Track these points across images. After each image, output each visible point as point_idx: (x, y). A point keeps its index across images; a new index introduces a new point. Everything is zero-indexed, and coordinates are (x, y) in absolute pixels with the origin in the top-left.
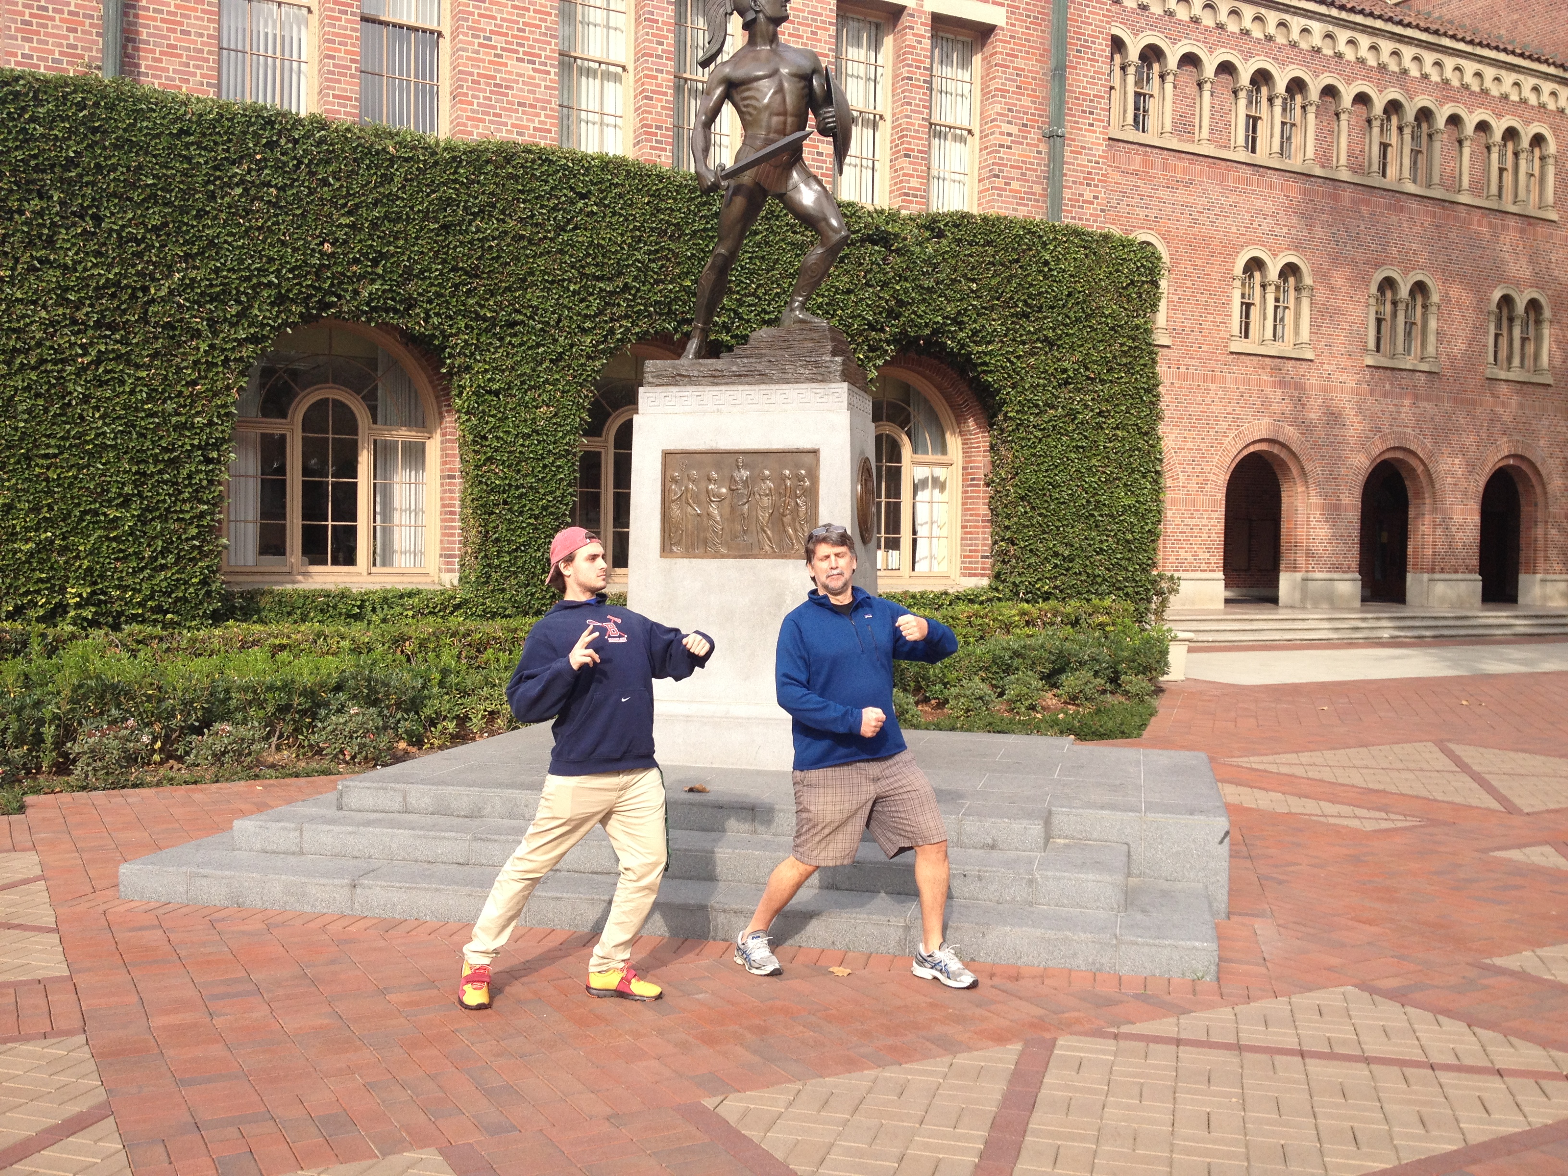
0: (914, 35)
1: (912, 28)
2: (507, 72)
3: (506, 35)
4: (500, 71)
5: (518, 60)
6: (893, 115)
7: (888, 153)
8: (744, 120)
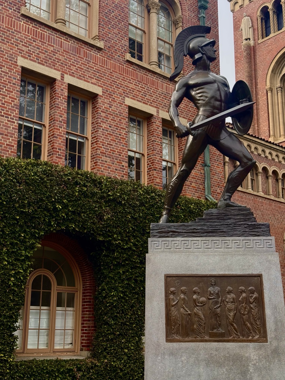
0: (156, 125)
1: (155, 123)
6: (148, 155)
7: (146, 169)
8: (199, 103)
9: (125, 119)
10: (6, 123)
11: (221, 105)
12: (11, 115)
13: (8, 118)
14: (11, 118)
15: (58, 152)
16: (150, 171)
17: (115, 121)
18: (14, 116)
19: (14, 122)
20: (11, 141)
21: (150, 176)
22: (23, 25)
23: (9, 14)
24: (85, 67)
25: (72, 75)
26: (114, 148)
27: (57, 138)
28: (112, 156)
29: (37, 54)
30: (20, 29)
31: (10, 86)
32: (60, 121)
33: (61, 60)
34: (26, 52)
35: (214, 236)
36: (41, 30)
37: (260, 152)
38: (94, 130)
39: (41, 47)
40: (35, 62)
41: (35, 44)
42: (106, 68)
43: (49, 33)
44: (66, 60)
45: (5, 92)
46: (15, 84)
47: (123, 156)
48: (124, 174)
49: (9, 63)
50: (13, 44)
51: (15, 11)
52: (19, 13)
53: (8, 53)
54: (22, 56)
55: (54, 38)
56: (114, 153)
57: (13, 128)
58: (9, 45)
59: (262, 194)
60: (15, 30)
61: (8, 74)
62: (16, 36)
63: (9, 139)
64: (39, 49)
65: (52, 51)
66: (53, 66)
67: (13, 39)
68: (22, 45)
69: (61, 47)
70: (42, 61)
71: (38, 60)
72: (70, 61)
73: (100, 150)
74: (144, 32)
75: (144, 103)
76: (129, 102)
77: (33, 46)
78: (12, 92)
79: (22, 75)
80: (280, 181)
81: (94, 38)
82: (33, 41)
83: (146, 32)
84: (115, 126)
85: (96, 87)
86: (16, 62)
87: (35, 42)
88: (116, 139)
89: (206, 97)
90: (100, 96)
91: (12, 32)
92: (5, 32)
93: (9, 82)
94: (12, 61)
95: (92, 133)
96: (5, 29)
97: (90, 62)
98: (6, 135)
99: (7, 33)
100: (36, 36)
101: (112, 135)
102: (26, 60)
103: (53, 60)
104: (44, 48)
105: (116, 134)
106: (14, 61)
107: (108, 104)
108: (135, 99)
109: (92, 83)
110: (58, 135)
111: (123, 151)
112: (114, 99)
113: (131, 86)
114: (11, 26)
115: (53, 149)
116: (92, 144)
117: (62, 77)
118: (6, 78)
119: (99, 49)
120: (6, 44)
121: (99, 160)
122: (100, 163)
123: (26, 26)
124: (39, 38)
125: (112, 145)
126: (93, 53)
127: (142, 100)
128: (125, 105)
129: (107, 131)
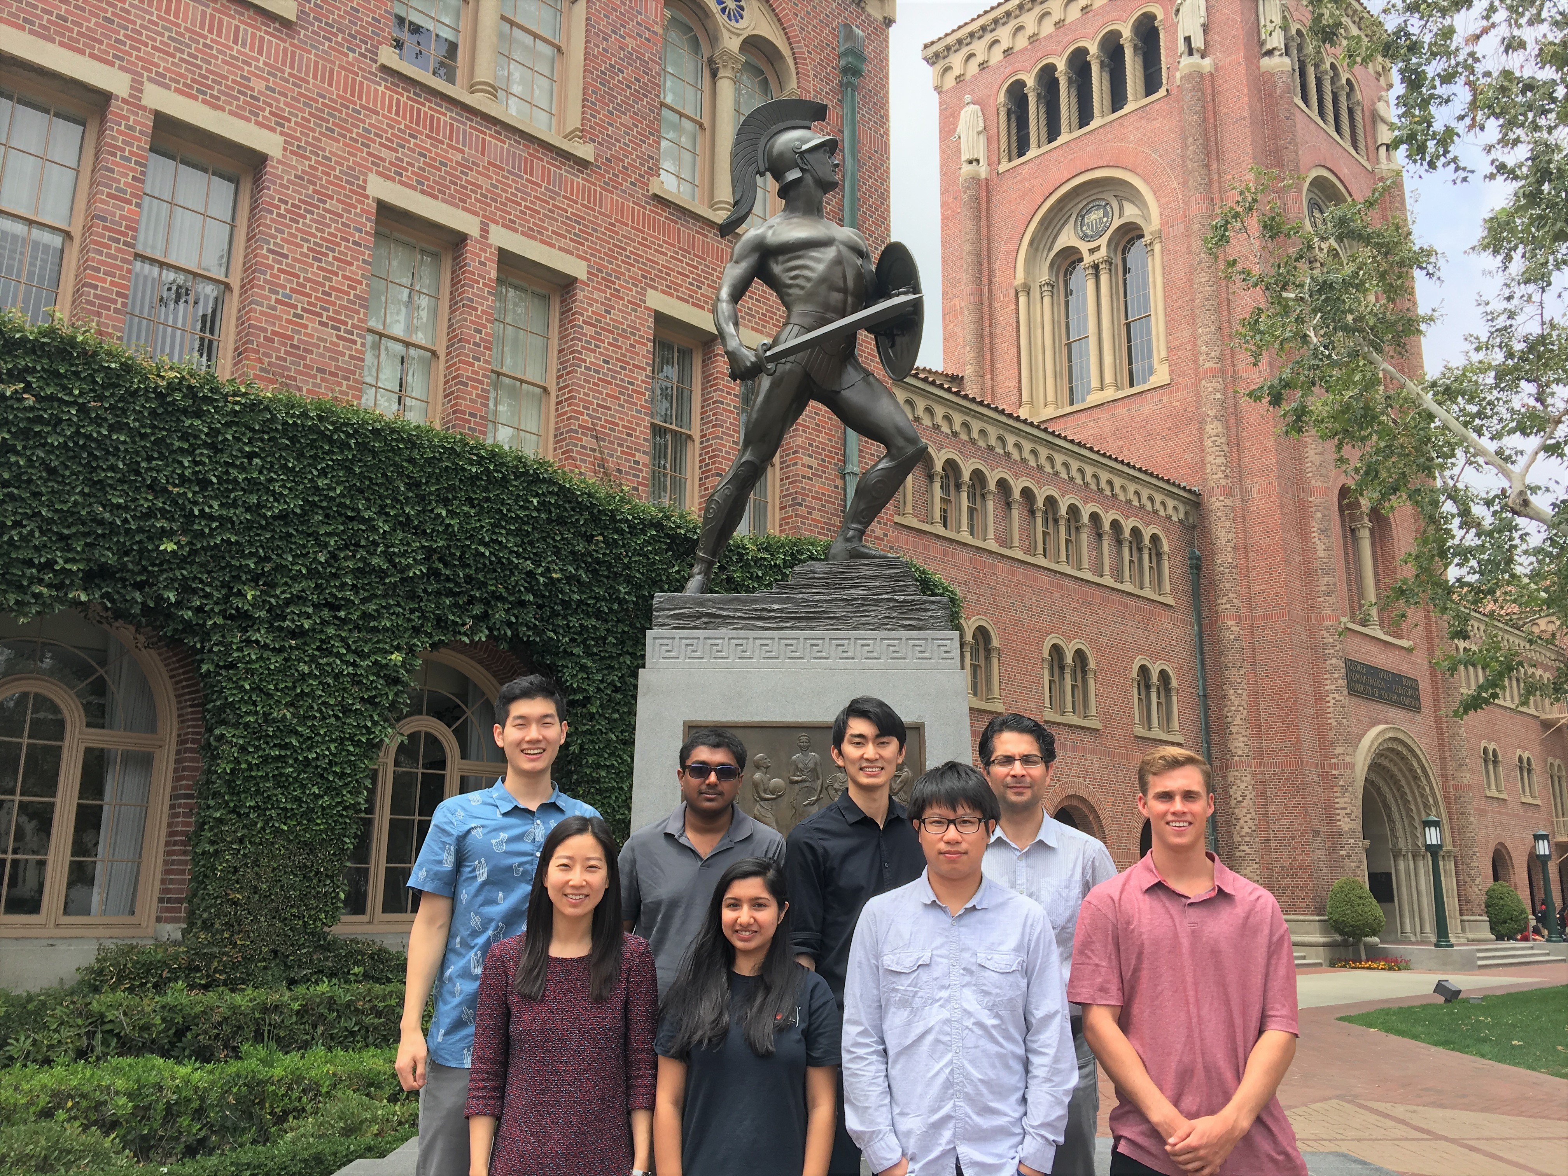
2: (306, 334)
3: (310, 296)
4: (299, 332)
5: (321, 323)
6: (702, 436)
7: (697, 471)
8: (790, 295)
9: (646, 345)
10: (332, 343)
11: (845, 302)
12: (346, 324)
13: (339, 330)
14: (346, 331)
15: (469, 422)
16: (707, 478)
17: (620, 348)
18: (353, 326)
19: (355, 342)
20: (344, 388)
21: (706, 489)
22: (384, 93)
23: (348, 62)
24: (544, 208)
25: (510, 226)
26: (614, 416)
27: (466, 385)
28: (609, 435)
29: (420, 168)
30: (375, 105)
31: (346, 247)
32: (475, 344)
33: (481, 187)
34: (391, 163)
35: (812, 628)
36: (430, 108)
37: (993, 441)
38: (565, 368)
39: (430, 151)
40: (415, 189)
41: (415, 144)
42: (599, 213)
43: (451, 118)
44: (496, 187)
45: (332, 264)
46: (359, 245)
47: (637, 437)
48: (639, 483)
49: (344, 188)
50: (356, 141)
51: (365, 57)
52: (376, 61)
53: (342, 165)
54: (379, 173)
55: (465, 131)
56: (614, 430)
57: (351, 357)
58: (345, 144)
59: (992, 545)
60: (362, 106)
61: (341, 216)
62: (364, 122)
63: (340, 384)
64: (425, 156)
65: (457, 163)
66: (460, 201)
67: (358, 127)
68: (381, 144)
69: (483, 154)
70: (433, 188)
71: (423, 184)
72: (506, 192)
73: (578, 419)
74: (701, 126)
75: (694, 304)
76: (657, 301)
77: (409, 149)
78: (351, 264)
79: (377, 222)
80: (1039, 515)
81: (569, 136)
82: (410, 135)
83: (707, 124)
84: (617, 359)
85: (573, 259)
86: (364, 189)
87: (415, 138)
88: (621, 393)
89: (808, 279)
90: (583, 282)
91: (354, 110)
92: (335, 109)
93: (342, 238)
94: (352, 184)
95: (559, 377)
96: (336, 102)
97: (559, 195)
98: (331, 374)
99: (340, 112)
100: (418, 124)
101: (610, 383)
102: (389, 184)
103: (462, 186)
104: (437, 154)
105: (622, 380)
106: (359, 186)
107: (602, 303)
108: (671, 295)
109: (560, 249)
110: (468, 378)
111: (638, 424)
112: (618, 291)
113: (661, 259)
114: (353, 95)
115: (454, 412)
116: (558, 403)
117: (485, 231)
118: (336, 229)
119: (582, 164)
120: (338, 141)
121: (576, 445)
122: (578, 453)
123: (391, 97)
124: (425, 128)
125: (610, 409)
126: (565, 172)
127: (691, 297)
128: (646, 308)
129: (598, 372)
